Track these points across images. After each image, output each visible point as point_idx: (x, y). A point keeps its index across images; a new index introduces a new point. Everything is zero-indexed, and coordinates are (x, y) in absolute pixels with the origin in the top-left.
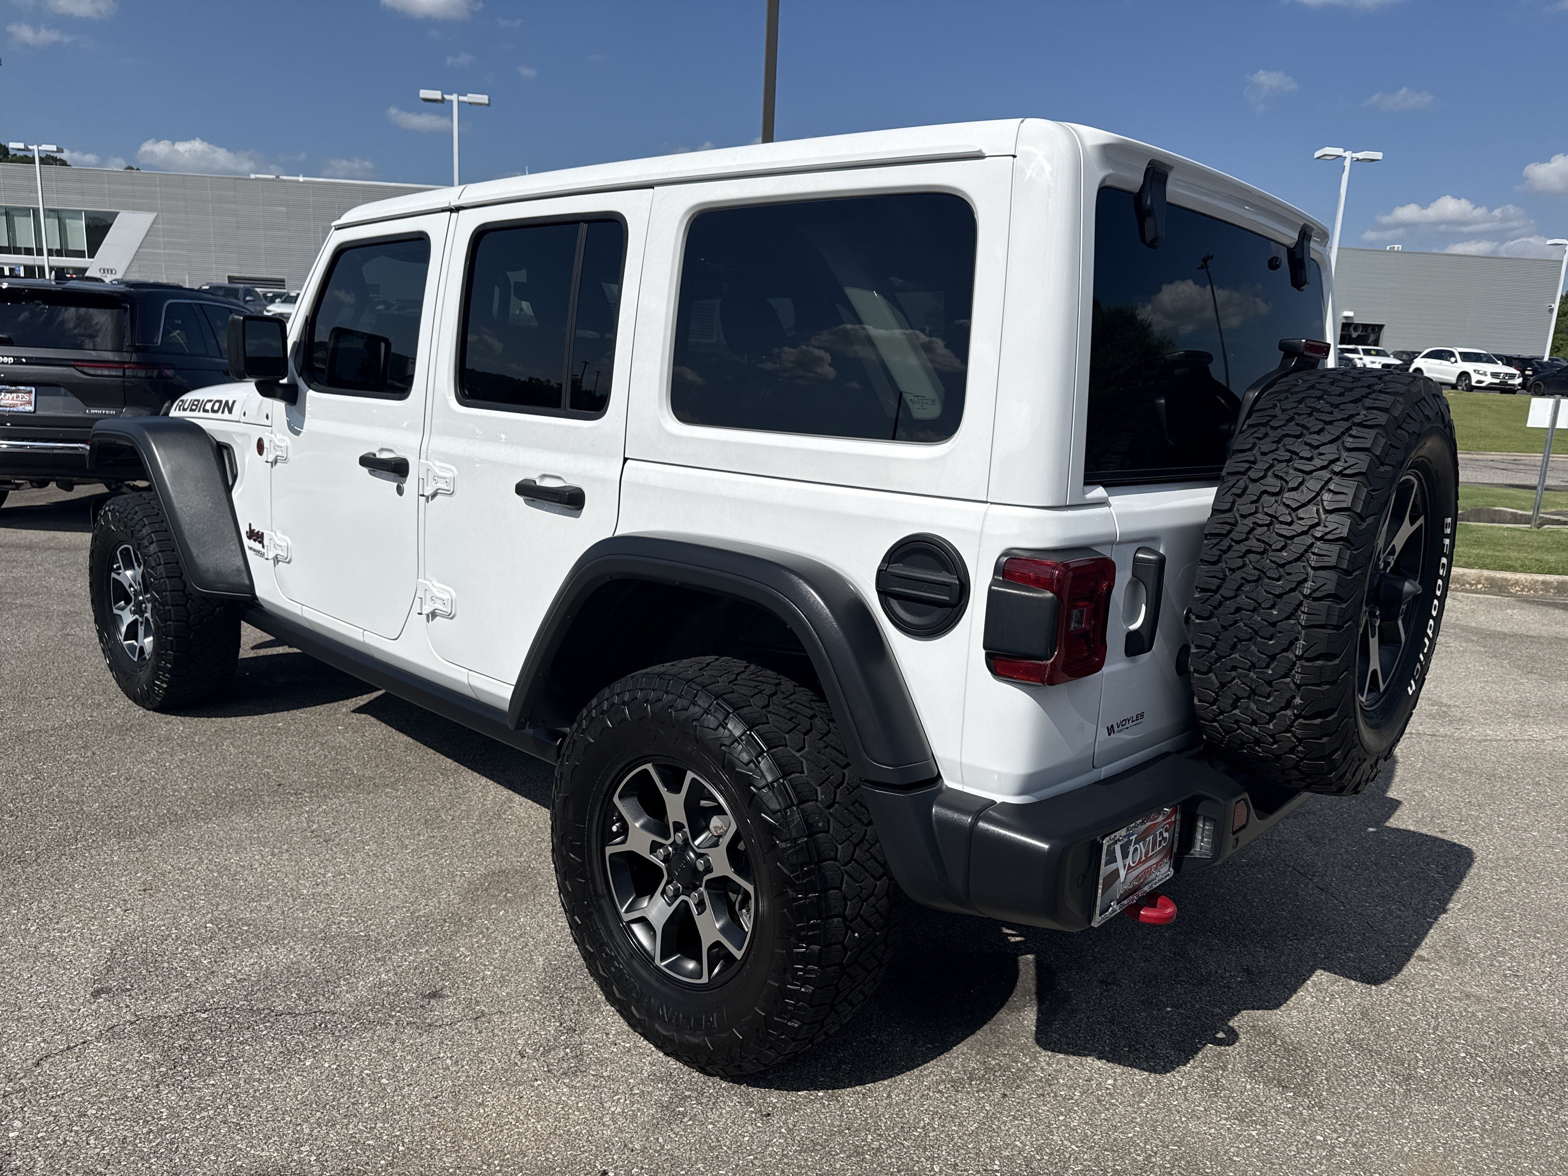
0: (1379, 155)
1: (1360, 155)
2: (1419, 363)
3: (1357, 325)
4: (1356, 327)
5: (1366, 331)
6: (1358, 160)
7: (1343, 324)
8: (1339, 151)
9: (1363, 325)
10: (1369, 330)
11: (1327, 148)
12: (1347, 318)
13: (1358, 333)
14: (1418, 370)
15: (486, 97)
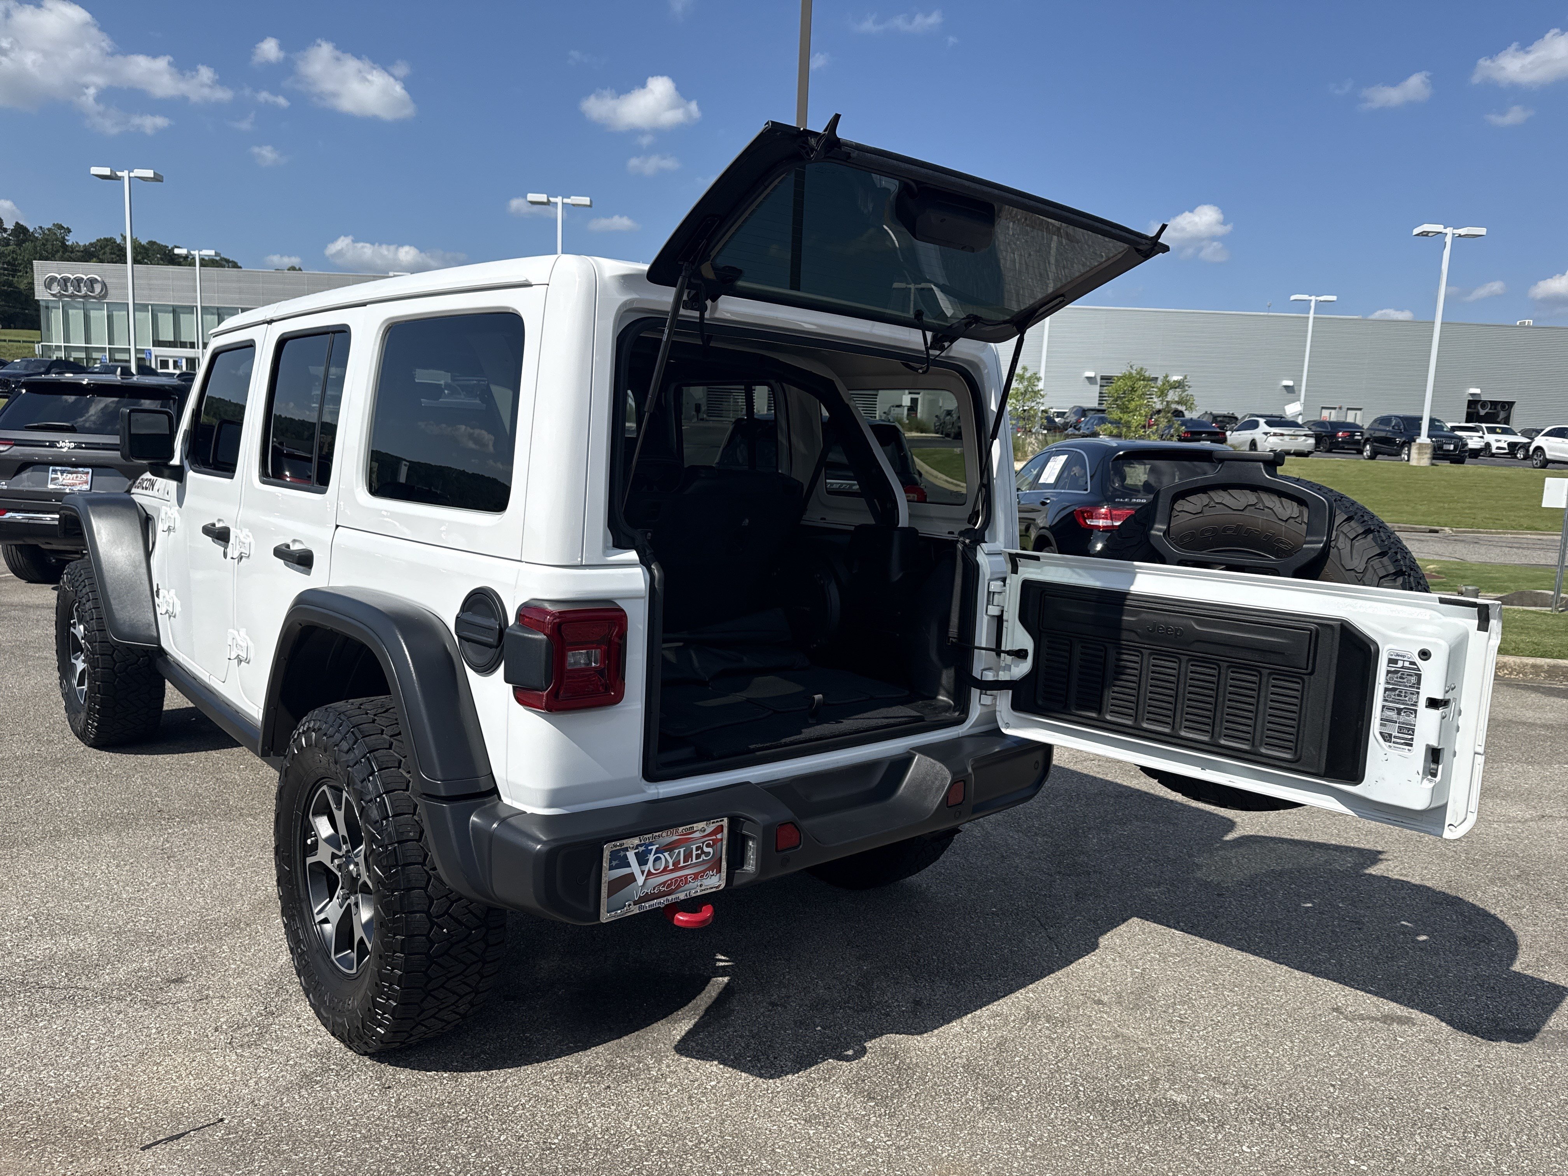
0: (1483, 231)
1: (1463, 231)
2: (1540, 441)
3: (1485, 402)
4: (1484, 404)
5: (1495, 409)
6: (1460, 236)
7: (1469, 401)
8: (1439, 228)
9: (1490, 402)
10: (1499, 407)
11: (1425, 225)
12: (1472, 395)
13: (1487, 410)
14: (1539, 449)
15: (588, 199)
